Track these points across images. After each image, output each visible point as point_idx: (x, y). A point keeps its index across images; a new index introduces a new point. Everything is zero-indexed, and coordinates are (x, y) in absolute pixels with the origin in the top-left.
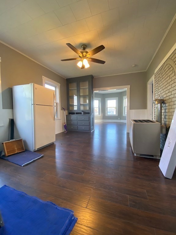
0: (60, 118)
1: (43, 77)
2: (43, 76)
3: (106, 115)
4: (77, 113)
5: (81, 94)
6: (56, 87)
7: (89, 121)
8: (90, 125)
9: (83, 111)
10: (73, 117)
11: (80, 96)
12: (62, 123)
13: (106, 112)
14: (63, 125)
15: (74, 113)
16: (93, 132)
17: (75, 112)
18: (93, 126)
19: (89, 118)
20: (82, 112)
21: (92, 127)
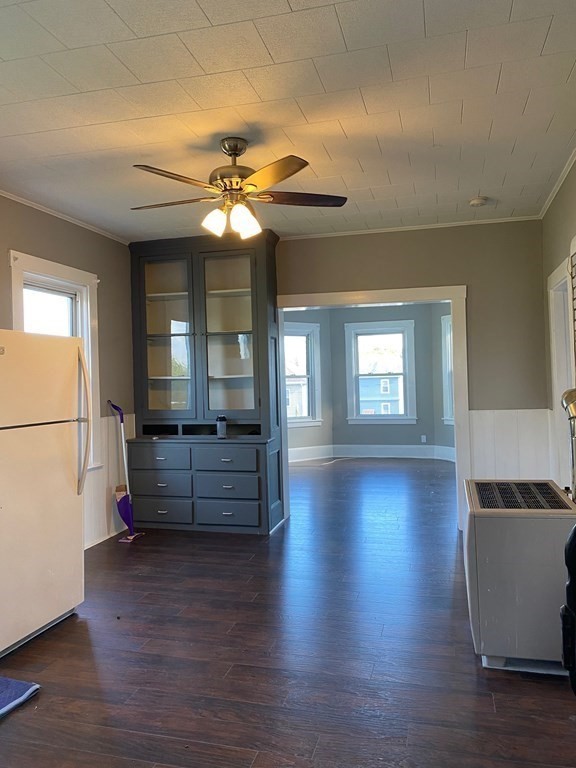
0: (98, 464)
1: (16, 259)
2: (13, 253)
3: (352, 418)
4: (189, 430)
5: (214, 326)
6: (73, 297)
7: (256, 476)
8: (261, 496)
9: (222, 419)
10: (170, 452)
11: (207, 335)
12: (109, 490)
13: (351, 401)
14: (110, 498)
15: (170, 430)
16: (283, 530)
17: (180, 424)
18: (280, 496)
19: (259, 458)
20: (218, 423)
21: (273, 506)
